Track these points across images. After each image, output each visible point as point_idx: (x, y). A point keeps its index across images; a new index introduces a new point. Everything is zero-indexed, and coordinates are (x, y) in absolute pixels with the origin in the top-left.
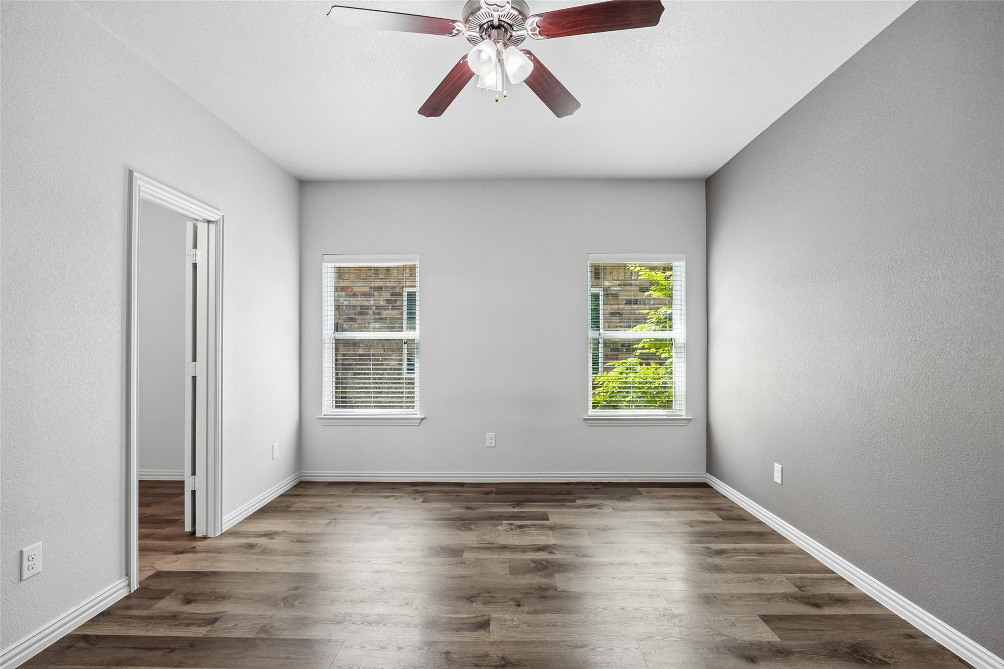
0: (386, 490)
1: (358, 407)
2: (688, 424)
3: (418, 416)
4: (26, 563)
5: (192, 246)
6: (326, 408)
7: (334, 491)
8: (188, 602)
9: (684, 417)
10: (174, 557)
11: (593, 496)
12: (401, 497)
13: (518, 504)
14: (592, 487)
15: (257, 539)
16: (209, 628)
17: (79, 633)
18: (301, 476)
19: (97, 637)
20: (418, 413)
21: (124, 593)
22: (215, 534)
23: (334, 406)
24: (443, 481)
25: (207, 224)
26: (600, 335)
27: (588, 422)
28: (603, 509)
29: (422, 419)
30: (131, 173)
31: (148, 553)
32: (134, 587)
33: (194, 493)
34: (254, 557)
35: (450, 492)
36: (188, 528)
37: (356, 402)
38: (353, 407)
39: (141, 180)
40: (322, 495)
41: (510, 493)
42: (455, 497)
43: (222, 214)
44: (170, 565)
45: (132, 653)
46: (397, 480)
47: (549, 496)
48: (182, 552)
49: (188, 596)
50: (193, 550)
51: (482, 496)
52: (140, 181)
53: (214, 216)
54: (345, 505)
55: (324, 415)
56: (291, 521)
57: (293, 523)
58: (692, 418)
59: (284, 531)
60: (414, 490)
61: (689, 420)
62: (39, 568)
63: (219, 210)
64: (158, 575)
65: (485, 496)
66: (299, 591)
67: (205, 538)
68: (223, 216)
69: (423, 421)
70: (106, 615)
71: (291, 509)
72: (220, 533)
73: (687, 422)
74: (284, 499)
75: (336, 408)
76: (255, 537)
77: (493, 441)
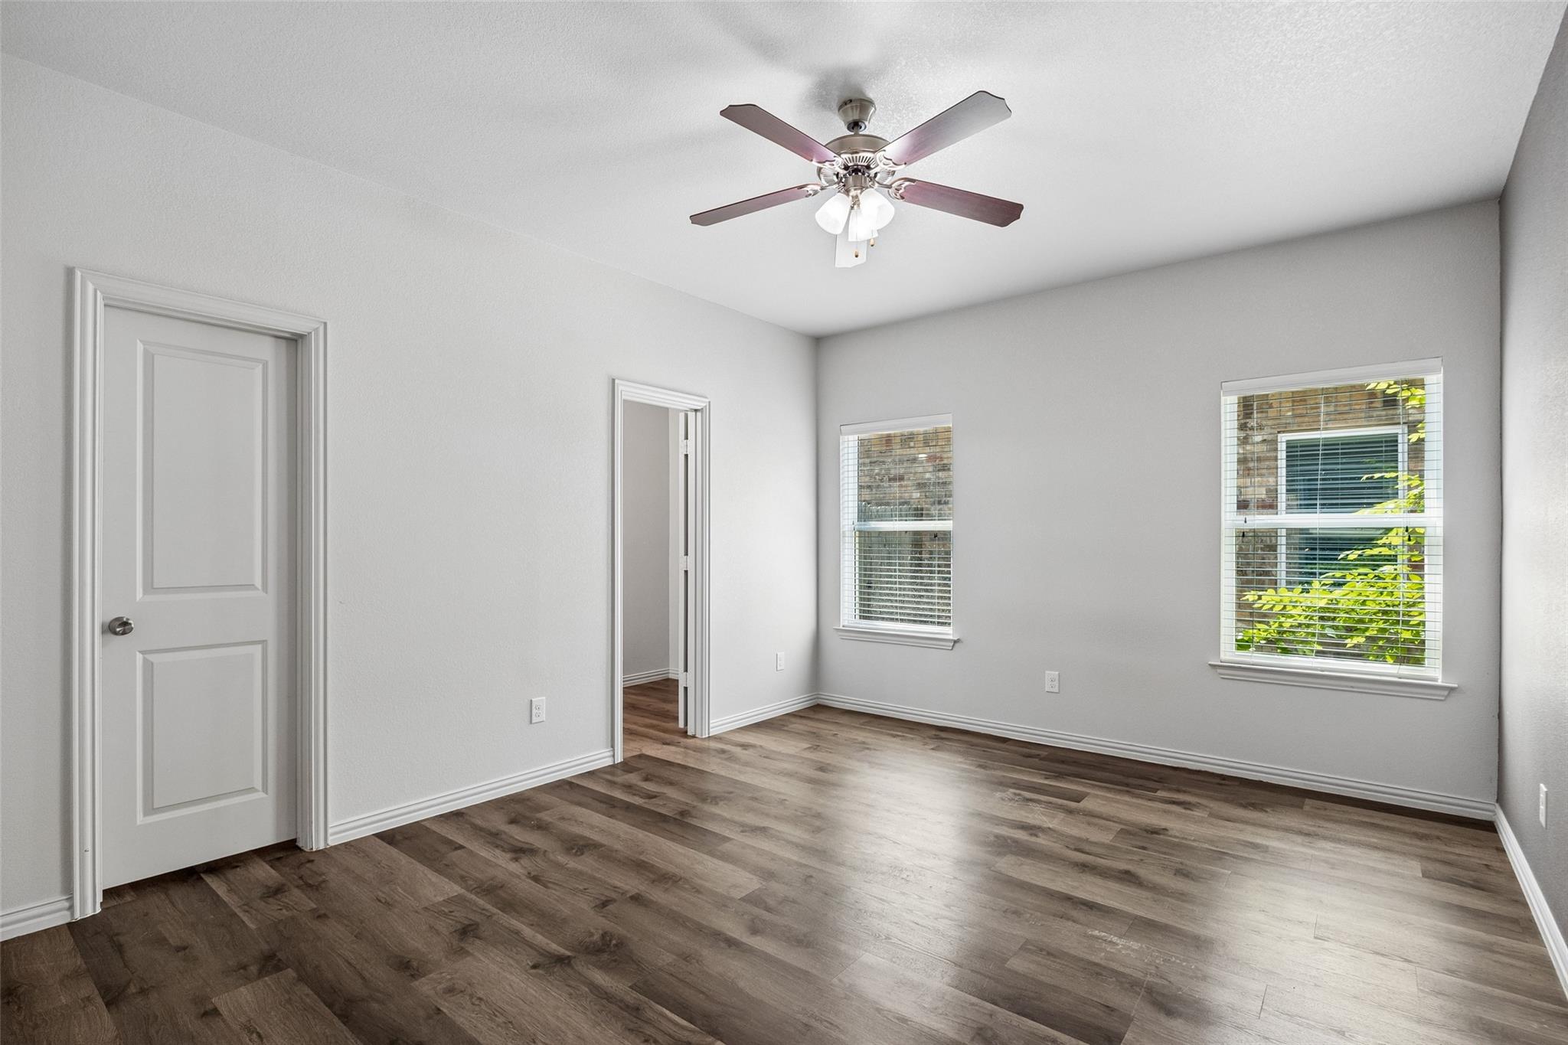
0: (904, 729)
1: (883, 619)
2: (1446, 697)
3: (951, 637)
4: (534, 711)
5: (683, 438)
6: (846, 618)
7: (844, 720)
8: (646, 779)
9: (1439, 683)
10: (659, 746)
11: (1198, 791)
12: (912, 739)
13: (1060, 775)
14: (1218, 781)
15: (733, 747)
16: (647, 801)
17: (569, 780)
18: (818, 698)
19: (578, 785)
20: (951, 632)
21: (608, 762)
22: (702, 735)
23: (857, 617)
24: (983, 732)
25: (694, 413)
26: (1246, 522)
27: (1219, 671)
28: (1192, 810)
29: (955, 642)
30: (614, 380)
31: (643, 738)
32: (618, 760)
33: (686, 689)
34: (719, 760)
35: (977, 745)
36: (681, 725)
37: (881, 613)
38: (877, 619)
39: (622, 385)
40: (827, 721)
41: (1063, 762)
42: (982, 752)
43: (708, 400)
44: (653, 752)
45: (590, 800)
46: (909, 717)
47: (1121, 777)
48: (668, 744)
49: (649, 777)
50: (677, 744)
51: (1021, 758)
52: (620, 386)
53: (699, 404)
54: (840, 734)
55: (843, 626)
56: (774, 738)
57: (776, 740)
58: (1456, 686)
59: (761, 746)
60: (935, 735)
61: (1452, 689)
62: (543, 717)
63: (706, 398)
64: (641, 756)
65: (1022, 758)
66: (732, 795)
67: (694, 737)
68: (709, 402)
69: (957, 645)
70: (591, 774)
71: (786, 728)
72: (707, 736)
73: (1446, 693)
74: (787, 718)
75: (860, 618)
76: (733, 745)
77: (1056, 683)
